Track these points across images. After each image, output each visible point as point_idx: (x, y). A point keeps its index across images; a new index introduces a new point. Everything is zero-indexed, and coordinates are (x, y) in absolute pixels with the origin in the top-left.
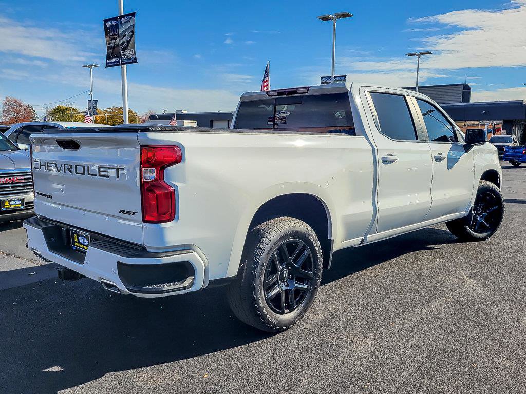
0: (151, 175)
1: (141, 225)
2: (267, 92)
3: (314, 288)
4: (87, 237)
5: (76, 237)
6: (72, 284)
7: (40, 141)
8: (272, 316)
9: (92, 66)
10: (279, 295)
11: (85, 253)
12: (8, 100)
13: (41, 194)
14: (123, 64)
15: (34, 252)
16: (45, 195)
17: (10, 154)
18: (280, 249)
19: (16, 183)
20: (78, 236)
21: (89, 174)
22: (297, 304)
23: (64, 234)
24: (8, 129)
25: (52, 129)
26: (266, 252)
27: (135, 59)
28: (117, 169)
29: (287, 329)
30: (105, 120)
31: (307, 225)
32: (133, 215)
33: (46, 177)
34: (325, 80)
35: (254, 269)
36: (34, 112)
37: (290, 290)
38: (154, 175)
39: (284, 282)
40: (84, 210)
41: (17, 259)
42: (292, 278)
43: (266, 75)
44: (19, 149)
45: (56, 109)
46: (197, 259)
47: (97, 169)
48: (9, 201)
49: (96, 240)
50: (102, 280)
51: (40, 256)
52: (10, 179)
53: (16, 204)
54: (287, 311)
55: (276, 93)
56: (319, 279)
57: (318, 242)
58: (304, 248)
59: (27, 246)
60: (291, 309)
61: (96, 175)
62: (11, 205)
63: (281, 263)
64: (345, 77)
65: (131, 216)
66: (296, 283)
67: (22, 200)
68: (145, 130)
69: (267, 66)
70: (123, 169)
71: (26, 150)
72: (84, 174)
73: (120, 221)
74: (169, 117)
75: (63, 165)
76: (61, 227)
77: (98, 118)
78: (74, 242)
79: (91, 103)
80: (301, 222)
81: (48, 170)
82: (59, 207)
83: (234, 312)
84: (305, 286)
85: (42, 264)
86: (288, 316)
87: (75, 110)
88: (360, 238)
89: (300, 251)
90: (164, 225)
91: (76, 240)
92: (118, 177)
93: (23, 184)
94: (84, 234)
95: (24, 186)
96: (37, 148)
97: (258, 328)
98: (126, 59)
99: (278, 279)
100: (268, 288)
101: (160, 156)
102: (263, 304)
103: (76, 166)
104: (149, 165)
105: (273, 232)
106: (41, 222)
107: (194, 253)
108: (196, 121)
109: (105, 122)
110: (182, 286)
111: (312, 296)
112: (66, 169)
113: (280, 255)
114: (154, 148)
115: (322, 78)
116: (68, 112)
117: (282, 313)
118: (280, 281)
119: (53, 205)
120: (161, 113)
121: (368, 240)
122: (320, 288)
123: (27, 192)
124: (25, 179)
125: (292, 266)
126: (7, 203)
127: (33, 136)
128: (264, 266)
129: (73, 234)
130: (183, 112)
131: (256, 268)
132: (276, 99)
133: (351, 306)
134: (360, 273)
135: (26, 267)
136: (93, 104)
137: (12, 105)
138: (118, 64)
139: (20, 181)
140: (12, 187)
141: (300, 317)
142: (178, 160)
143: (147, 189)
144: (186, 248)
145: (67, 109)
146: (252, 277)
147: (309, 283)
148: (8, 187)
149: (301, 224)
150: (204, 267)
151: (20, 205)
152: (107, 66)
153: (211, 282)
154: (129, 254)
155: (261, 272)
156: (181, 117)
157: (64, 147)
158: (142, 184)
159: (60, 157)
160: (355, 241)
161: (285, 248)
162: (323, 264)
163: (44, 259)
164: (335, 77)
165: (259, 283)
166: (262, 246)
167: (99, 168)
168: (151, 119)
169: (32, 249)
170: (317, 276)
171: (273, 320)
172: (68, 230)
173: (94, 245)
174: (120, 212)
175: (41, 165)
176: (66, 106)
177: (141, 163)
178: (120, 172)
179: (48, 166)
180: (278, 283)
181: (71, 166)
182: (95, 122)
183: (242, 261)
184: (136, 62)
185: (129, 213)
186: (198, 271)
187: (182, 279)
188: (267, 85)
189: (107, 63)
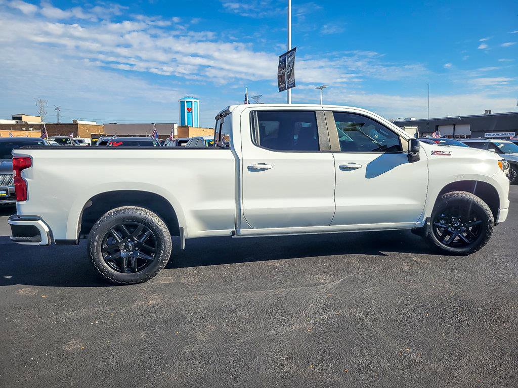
9: (322, 87)
14: (288, 88)
27: (295, 83)
39: (130, 252)
66: (140, 254)
88: (228, 230)
98: (289, 85)
108: (417, 127)
121: (242, 233)
130: (412, 119)
138: (285, 88)
147: (154, 256)
150: (46, 231)
152: (280, 91)
160: (224, 233)
184: (295, 86)
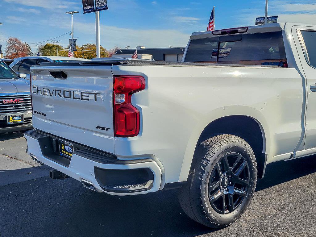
0: (121, 99)
1: (112, 138)
2: (212, 32)
3: (250, 193)
4: (71, 147)
5: (63, 146)
6: (59, 182)
7: (38, 72)
8: (215, 215)
9: (73, 12)
10: (221, 198)
11: (70, 159)
12: (11, 40)
13: (38, 113)
14: (97, 11)
15: (32, 157)
16: (40, 113)
17: (13, 81)
18: (222, 161)
19: (18, 103)
20: (65, 146)
21: (74, 98)
22: (235, 206)
23: (54, 144)
24: (12, 62)
25: (45, 62)
26: (211, 162)
27: (107, 6)
28: (95, 94)
29: (227, 226)
30: (82, 54)
31: (245, 142)
32: (107, 130)
33: (40, 99)
34: (259, 20)
35: (201, 176)
36: (29, 48)
37: (230, 194)
38: (124, 100)
39: (225, 188)
40: (68, 125)
41: (18, 161)
42: (231, 185)
43: (212, 17)
44: (20, 78)
45: (45, 46)
46: (156, 166)
47: (79, 94)
48: (13, 117)
49: (78, 149)
50: (83, 180)
51: (36, 159)
52: (14, 100)
53: (18, 119)
54: (227, 211)
55: (220, 33)
56: (254, 186)
57: (254, 156)
58: (242, 161)
59: (27, 152)
60: (231, 211)
61: (79, 99)
62: (14, 120)
63: (223, 172)
64: (277, 17)
65: (105, 131)
66: (235, 189)
67: (22, 116)
68: (117, 63)
69: (213, 10)
70: (100, 94)
71: (25, 78)
72: (70, 97)
73: (95, 134)
74: (131, 52)
75: (55, 91)
76: (52, 138)
77: (76, 53)
78: (61, 150)
79: (71, 42)
80: (240, 139)
81: (43, 94)
82: (49, 122)
83: (184, 209)
84: (242, 192)
85: (37, 166)
86: (228, 216)
87: (60, 47)
88: (289, 153)
89: (239, 162)
90: (131, 139)
91: (63, 148)
92: (96, 100)
93: (23, 104)
94: (69, 144)
95: (24, 105)
96: (34, 77)
97: (204, 224)
98: (99, 7)
99: (220, 184)
100: (212, 192)
101: (128, 84)
102: (207, 205)
103: (64, 91)
104: (120, 92)
105: (217, 146)
106: (38, 134)
107: (154, 162)
108: (152, 55)
109: (82, 56)
110: (143, 187)
111: (248, 200)
112: (57, 93)
113: (222, 165)
114: (124, 78)
115: (257, 19)
116: (54, 48)
117: (223, 213)
118: (221, 187)
119: (45, 121)
120: (125, 49)
121: (297, 155)
122: (255, 194)
123: (26, 110)
124: (24, 100)
125: (232, 175)
126: (11, 119)
127: (32, 68)
128: (209, 174)
129: (61, 144)
130: (142, 48)
131: (202, 175)
132: (220, 37)
133: (281, 210)
134: (289, 182)
135: (25, 168)
136: (73, 42)
137: (14, 43)
138: (93, 10)
139: (21, 102)
140: (15, 106)
141: (238, 216)
142: (143, 87)
143: (118, 110)
144: (148, 157)
145: (53, 46)
146: (199, 183)
147: (246, 190)
148: (12, 106)
149: (240, 141)
150: (161, 173)
151: (20, 120)
152: (85, 13)
153: (167, 185)
154: (103, 161)
155: (206, 179)
156: (141, 52)
157: (55, 77)
158: (114, 106)
159: (51, 84)
160: (286, 156)
161: (226, 160)
162: (258, 174)
163: (39, 162)
164: (268, 18)
165: (205, 187)
166: (208, 158)
167: (82, 93)
168: (116, 54)
169: (31, 154)
170: (253, 183)
171: (215, 218)
172: (57, 141)
173: (76, 153)
174: (97, 128)
175: (38, 90)
176: (53, 44)
177: (114, 89)
178: (97, 96)
179: (43, 91)
180: (220, 188)
181: (60, 91)
182: (75, 56)
183: (192, 169)
184: (107, 9)
185: (103, 129)
186: (156, 176)
187: (143, 182)
188: (213, 26)
189: (84, 10)
